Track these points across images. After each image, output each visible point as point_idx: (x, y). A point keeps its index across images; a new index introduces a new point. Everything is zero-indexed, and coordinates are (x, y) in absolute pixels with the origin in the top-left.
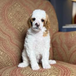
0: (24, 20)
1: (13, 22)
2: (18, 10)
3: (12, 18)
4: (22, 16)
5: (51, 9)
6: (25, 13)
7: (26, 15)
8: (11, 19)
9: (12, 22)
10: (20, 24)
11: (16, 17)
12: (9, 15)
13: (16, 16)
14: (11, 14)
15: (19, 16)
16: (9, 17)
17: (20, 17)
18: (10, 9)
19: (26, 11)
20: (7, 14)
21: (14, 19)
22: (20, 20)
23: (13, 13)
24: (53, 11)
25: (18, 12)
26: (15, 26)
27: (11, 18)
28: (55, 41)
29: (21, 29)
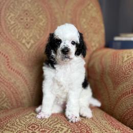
0: (35, 27)
1: (15, 30)
2: (26, 8)
3: (15, 23)
4: (32, 20)
5: (91, 5)
7: (41, 17)
8: (11, 25)
9: (12, 31)
10: (28, 34)
11: (22, 21)
12: (9, 18)
13: (22, 19)
14: (12, 15)
15: (27, 19)
16: (7, 22)
17: (29, 20)
18: (11, 7)
19: (41, 9)
20: (5, 15)
21: (17, 25)
22: (27, 27)
23: (17, 13)
24: (95, 9)
25: (26, 12)
26: (17, 37)
27: (12, 22)
28: (93, 67)
29: (28, 43)
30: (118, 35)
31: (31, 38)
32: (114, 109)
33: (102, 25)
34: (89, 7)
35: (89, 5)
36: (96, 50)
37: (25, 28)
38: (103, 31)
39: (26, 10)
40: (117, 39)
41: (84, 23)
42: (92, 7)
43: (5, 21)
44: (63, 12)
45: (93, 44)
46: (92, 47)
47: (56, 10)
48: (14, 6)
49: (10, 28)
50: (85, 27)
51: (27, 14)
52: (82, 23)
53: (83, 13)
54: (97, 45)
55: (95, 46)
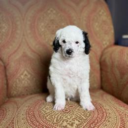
1: (45, 36)
4: (57, 27)
5: (102, 11)
6: (62, 21)
7: (63, 24)
9: (43, 36)
12: (40, 27)
13: (49, 27)
14: (43, 24)
16: (39, 30)
17: (54, 27)
18: (42, 18)
19: (63, 18)
20: (38, 24)
21: (46, 32)
22: (53, 32)
23: (46, 22)
24: (105, 14)
25: (52, 21)
26: (47, 40)
27: (43, 30)
32: (121, 93)
33: (112, 27)
34: (101, 13)
35: (100, 11)
36: (108, 47)
38: (113, 31)
41: (97, 26)
42: (103, 13)
43: (38, 30)
44: (80, 19)
45: (104, 43)
46: (104, 45)
47: (75, 18)
51: (53, 23)
52: (95, 27)
53: (96, 18)
54: (108, 43)
55: (106, 44)
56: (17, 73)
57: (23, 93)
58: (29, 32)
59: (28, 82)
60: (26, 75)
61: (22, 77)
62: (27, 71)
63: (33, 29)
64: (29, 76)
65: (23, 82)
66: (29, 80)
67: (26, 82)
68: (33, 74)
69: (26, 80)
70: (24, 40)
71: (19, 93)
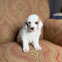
0: (24, 10)
1: (16, 11)
2: (20, 2)
4: (22, 7)
5: (45, 1)
6: (25, 4)
7: (26, 6)
8: (15, 10)
9: (15, 12)
10: (21, 13)
12: (14, 7)
13: (18, 7)
15: (20, 7)
18: (14, 2)
19: (25, 3)
20: (12, 5)
21: (17, 9)
22: (21, 10)
23: (16, 4)
24: (46, 3)
26: (17, 14)
27: (15, 8)
29: (21, 17)
30: (55, 14)
31: (22, 15)
33: (49, 9)
34: (44, 2)
36: (47, 19)
37: (20, 11)
39: (20, 3)
40: (54, 15)
42: (45, 2)
43: (12, 8)
44: (34, 4)
45: (45, 17)
46: (45, 18)
47: (31, 3)
48: (15, 2)
49: (14, 11)
50: (43, 10)
51: (20, 5)
52: (41, 9)
54: (47, 17)
55: (46, 18)
56: (1, 31)
57: (5, 42)
58: (7, 9)
59: (8, 36)
60: (6, 32)
61: (5, 33)
62: (7, 30)
63: (10, 8)
64: (8, 33)
65: (5, 36)
66: (8, 35)
67: (7, 36)
68: (10, 32)
69: (7, 35)
70: (5, 13)
71: (3, 42)
